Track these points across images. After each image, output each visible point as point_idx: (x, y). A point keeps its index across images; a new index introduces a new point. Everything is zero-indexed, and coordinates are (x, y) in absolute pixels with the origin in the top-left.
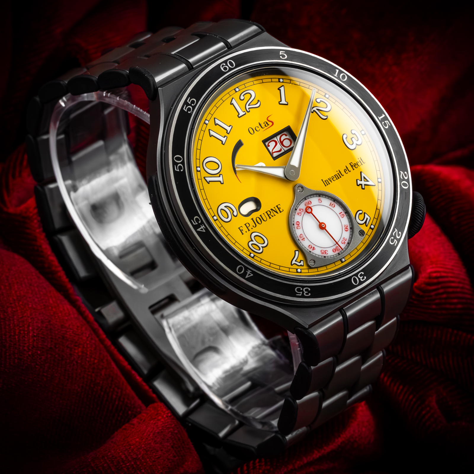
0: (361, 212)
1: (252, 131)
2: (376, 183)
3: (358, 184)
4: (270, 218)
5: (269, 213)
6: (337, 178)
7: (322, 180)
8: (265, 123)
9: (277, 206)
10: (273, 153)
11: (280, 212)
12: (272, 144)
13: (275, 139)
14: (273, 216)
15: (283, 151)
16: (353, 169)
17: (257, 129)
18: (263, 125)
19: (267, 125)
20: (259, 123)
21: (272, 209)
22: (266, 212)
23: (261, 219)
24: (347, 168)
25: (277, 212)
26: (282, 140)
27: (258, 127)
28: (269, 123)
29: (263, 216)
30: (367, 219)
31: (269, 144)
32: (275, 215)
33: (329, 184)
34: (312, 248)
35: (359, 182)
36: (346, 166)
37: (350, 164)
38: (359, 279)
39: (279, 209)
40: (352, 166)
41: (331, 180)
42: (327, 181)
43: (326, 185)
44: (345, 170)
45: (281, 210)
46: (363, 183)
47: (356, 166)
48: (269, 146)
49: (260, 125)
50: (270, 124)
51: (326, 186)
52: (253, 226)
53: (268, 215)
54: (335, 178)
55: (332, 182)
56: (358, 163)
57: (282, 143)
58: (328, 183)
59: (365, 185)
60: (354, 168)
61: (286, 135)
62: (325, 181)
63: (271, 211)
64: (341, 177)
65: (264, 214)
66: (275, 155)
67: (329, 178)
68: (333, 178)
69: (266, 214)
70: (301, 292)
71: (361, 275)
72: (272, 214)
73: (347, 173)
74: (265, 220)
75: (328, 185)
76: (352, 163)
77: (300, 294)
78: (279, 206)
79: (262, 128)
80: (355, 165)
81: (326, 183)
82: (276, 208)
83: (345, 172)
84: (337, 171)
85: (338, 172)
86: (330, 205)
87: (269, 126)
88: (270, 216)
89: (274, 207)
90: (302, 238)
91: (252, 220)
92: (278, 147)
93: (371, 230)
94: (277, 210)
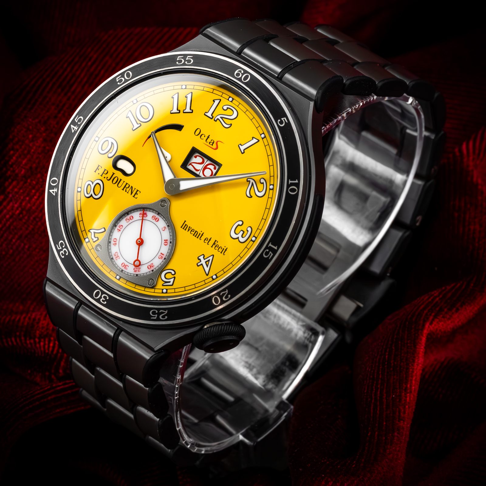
0: (173, 273)
1: (198, 133)
2: (210, 276)
3: (199, 258)
4: (123, 189)
5: (127, 186)
6: (195, 235)
7: (185, 221)
8: (212, 141)
9: (138, 191)
10: (190, 164)
11: (134, 196)
12: (199, 160)
13: (206, 160)
14: (126, 191)
15: (198, 173)
16: (212, 247)
17: (203, 136)
18: (209, 140)
19: (211, 143)
20: (209, 136)
21: (132, 187)
22: (127, 184)
23: (118, 182)
24: (210, 240)
25: (132, 193)
26: (207, 167)
27: (205, 137)
28: (215, 144)
29: (122, 182)
30: (170, 282)
31: (197, 157)
32: (128, 193)
33: (185, 230)
34: (114, 243)
35: (201, 258)
36: (211, 238)
37: (216, 241)
38: (101, 297)
39: (136, 193)
40: (214, 244)
41: (190, 229)
42: (186, 226)
43: (183, 227)
44: (207, 239)
45: (136, 196)
46: (203, 262)
47: (216, 248)
48: (196, 157)
49: (208, 137)
50: (214, 146)
51: (181, 227)
52: (107, 178)
53: (125, 187)
54: (193, 233)
55: (188, 231)
56: (221, 248)
57: (205, 168)
58: (185, 228)
59: (202, 264)
60: (214, 246)
61: (215, 168)
62: (186, 225)
63: (130, 187)
64: (198, 238)
65: (124, 182)
66: (190, 167)
67: (191, 227)
68: (193, 230)
69: (125, 184)
70: (61, 248)
71: (105, 297)
72: (128, 190)
73: (205, 242)
74: (119, 186)
75: (183, 229)
76: (218, 242)
77: (59, 248)
78: (138, 192)
79: (206, 140)
80: (217, 246)
81: (185, 226)
82: (136, 191)
83: (205, 239)
84: (201, 231)
85: (201, 233)
86: (165, 240)
87: (211, 146)
88: (125, 188)
89: (135, 189)
90: (119, 229)
91: (113, 173)
92: (199, 167)
93: (161, 291)
94: (135, 193)
